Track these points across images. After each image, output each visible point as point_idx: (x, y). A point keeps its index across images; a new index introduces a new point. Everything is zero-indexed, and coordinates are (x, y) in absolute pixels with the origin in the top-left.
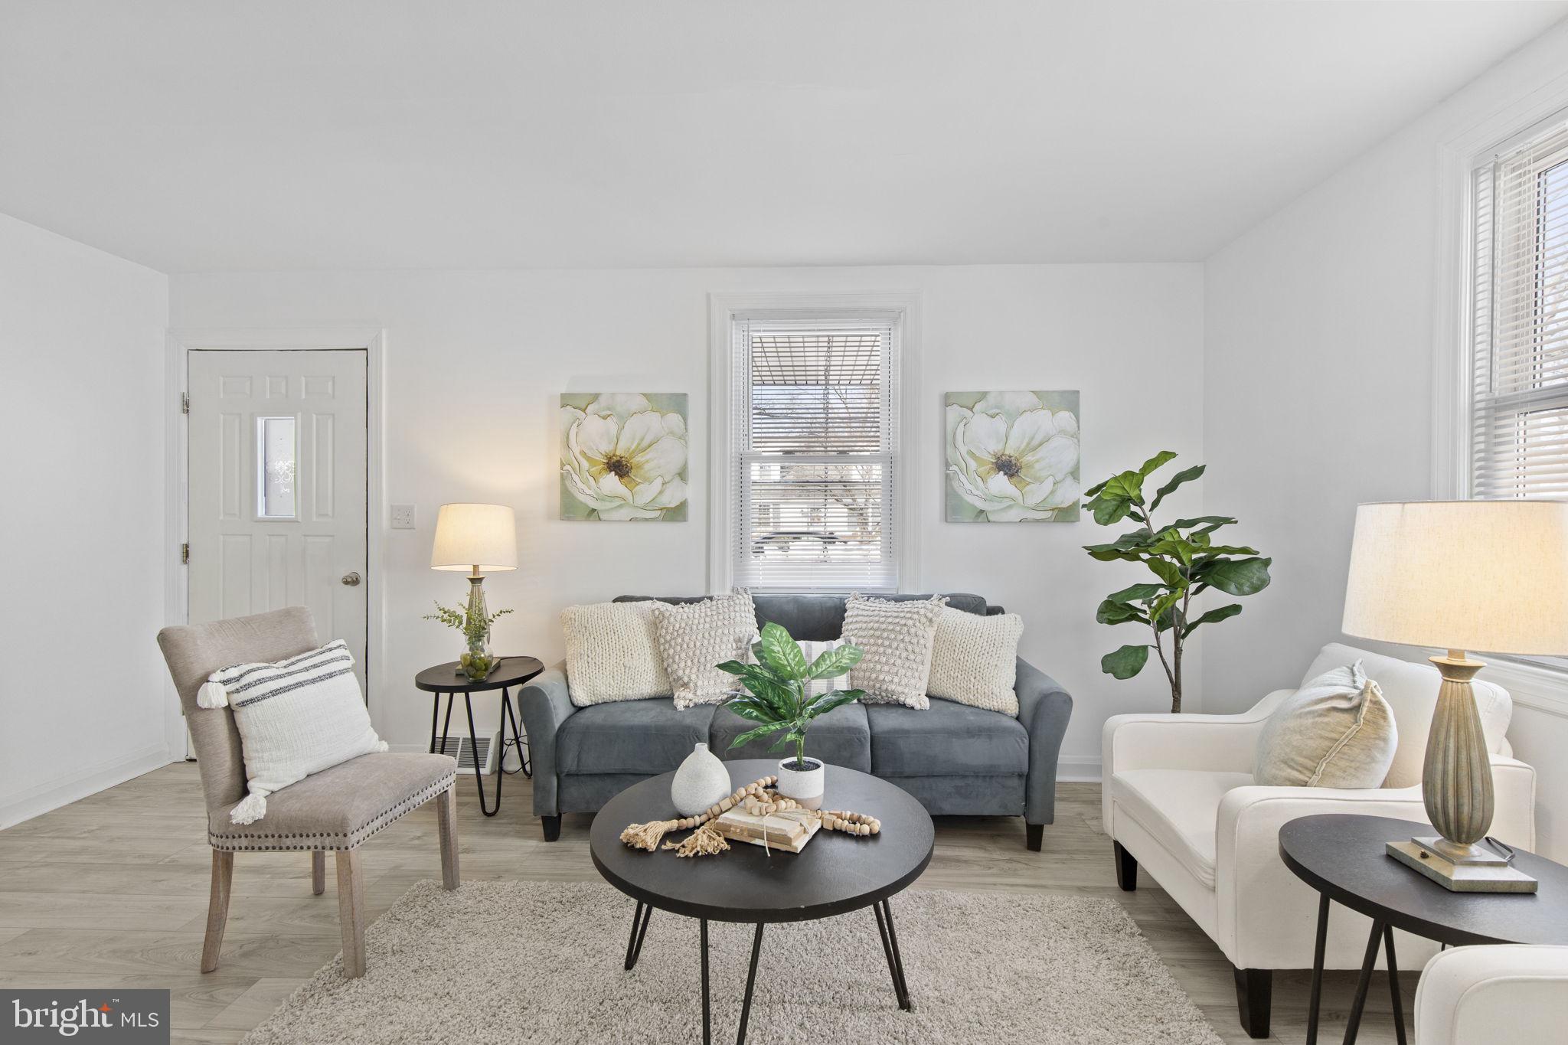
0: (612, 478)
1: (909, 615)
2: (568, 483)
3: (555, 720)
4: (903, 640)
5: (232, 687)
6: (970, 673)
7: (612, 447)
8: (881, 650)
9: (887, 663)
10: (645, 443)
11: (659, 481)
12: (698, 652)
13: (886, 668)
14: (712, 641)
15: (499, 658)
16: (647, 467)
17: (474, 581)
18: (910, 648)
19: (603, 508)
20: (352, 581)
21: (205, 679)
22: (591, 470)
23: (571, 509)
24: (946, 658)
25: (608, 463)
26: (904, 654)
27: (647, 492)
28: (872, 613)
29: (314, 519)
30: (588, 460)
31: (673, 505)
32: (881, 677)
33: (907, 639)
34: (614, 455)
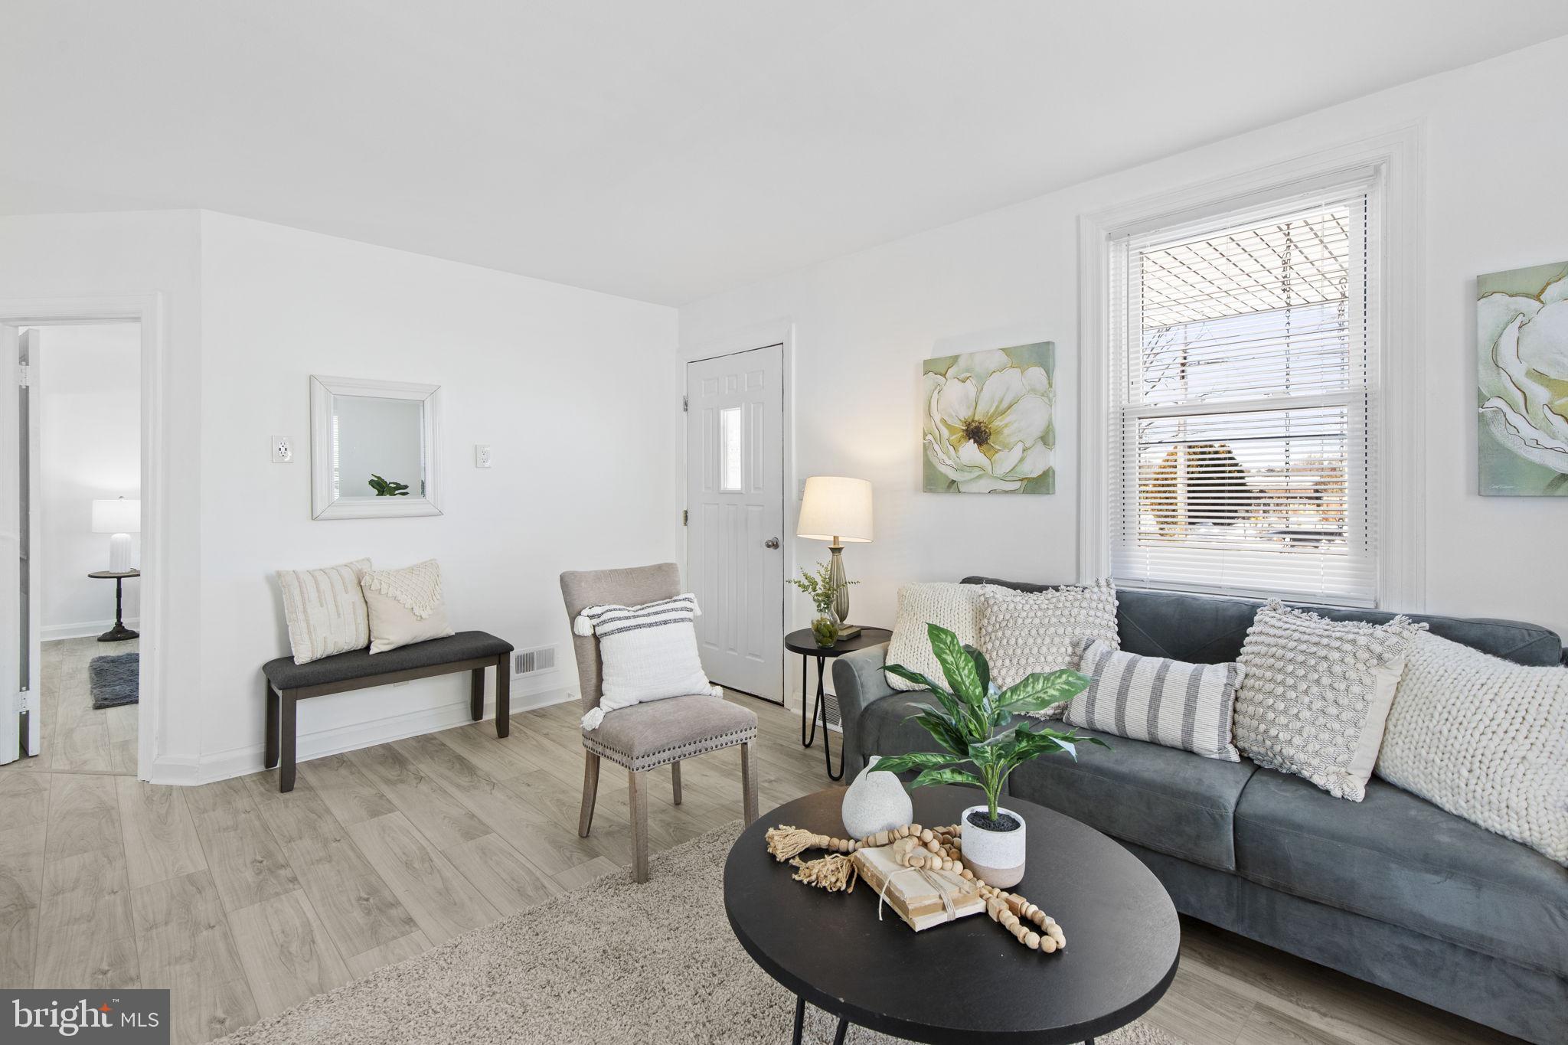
0: (971, 445)
1: (1337, 644)
2: (930, 453)
3: (861, 699)
4: (1318, 682)
5: (595, 621)
6: (1461, 760)
7: (970, 413)
8: (1280, 690)
9: (1285, 712)
10: (1005, 405)
11: (1019, 448)
12: (1019, 651)
13: (1283, 720)
14: (1039, 641)
15: (858, 627)
16: (1006, 431)
17: (834, 550)
18: (1330, 695)
19: (962, 479)
20: (774, 545)
21: (579, 614)
22: (951, 438)
23: (935, 482)
24: (1413, 725)
25: (967, 430)
26: (1318, 705)
27: (1007, 460)
28: (1283, 633)
29: (752, 491)
30: (948, 428)
31: (1035, 475)
32: (1273, 732)
33: (1325, 681)
34: (973, 421)
